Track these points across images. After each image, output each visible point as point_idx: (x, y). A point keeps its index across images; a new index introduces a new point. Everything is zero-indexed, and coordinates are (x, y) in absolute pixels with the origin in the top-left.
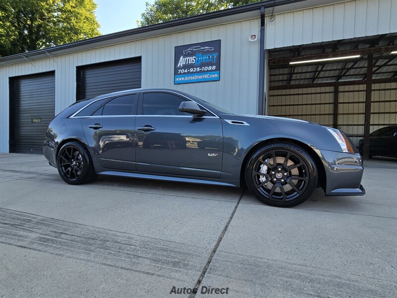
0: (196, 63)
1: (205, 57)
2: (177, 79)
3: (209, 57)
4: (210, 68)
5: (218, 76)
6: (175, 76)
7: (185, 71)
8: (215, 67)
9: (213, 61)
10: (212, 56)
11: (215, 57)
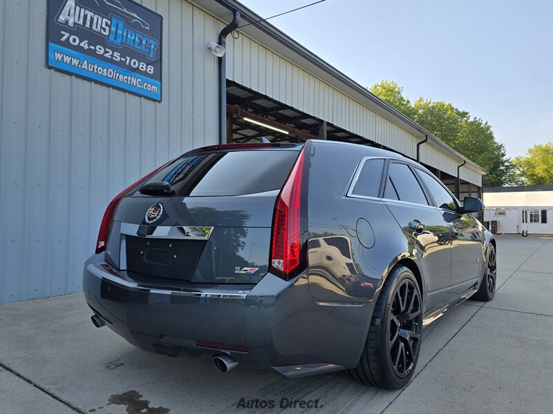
0: (112, 38)
1: (132, 37)
2: (58, 56)
3: (141, 41)
4: (143, 66)
5: (159, 92)
6: (50, 44)
7: (82, 44)
8: (153, 69)
9: (149, 53)
10: (146, 42)
11: (153, 47)
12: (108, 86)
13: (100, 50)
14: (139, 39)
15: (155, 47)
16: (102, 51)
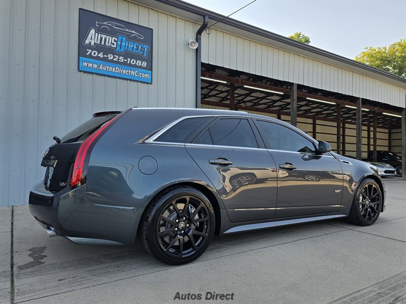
0: (118, 48)
1: (132, 45)
2: (85, 64)
3: (138, 47)
4: (139, 63)
5: (150, 78)
6: (80, 57)
7: (99, 55)
8: (146, 63)
9: (143, 54)
10: (142, 47)
11: (146, 50)
12: (116, 77)
13: (110, 57)
14: (137, 46)
15: (147, 49)
16: (112, 57)
